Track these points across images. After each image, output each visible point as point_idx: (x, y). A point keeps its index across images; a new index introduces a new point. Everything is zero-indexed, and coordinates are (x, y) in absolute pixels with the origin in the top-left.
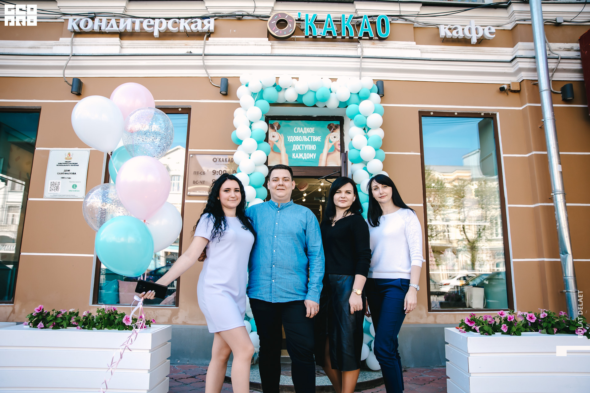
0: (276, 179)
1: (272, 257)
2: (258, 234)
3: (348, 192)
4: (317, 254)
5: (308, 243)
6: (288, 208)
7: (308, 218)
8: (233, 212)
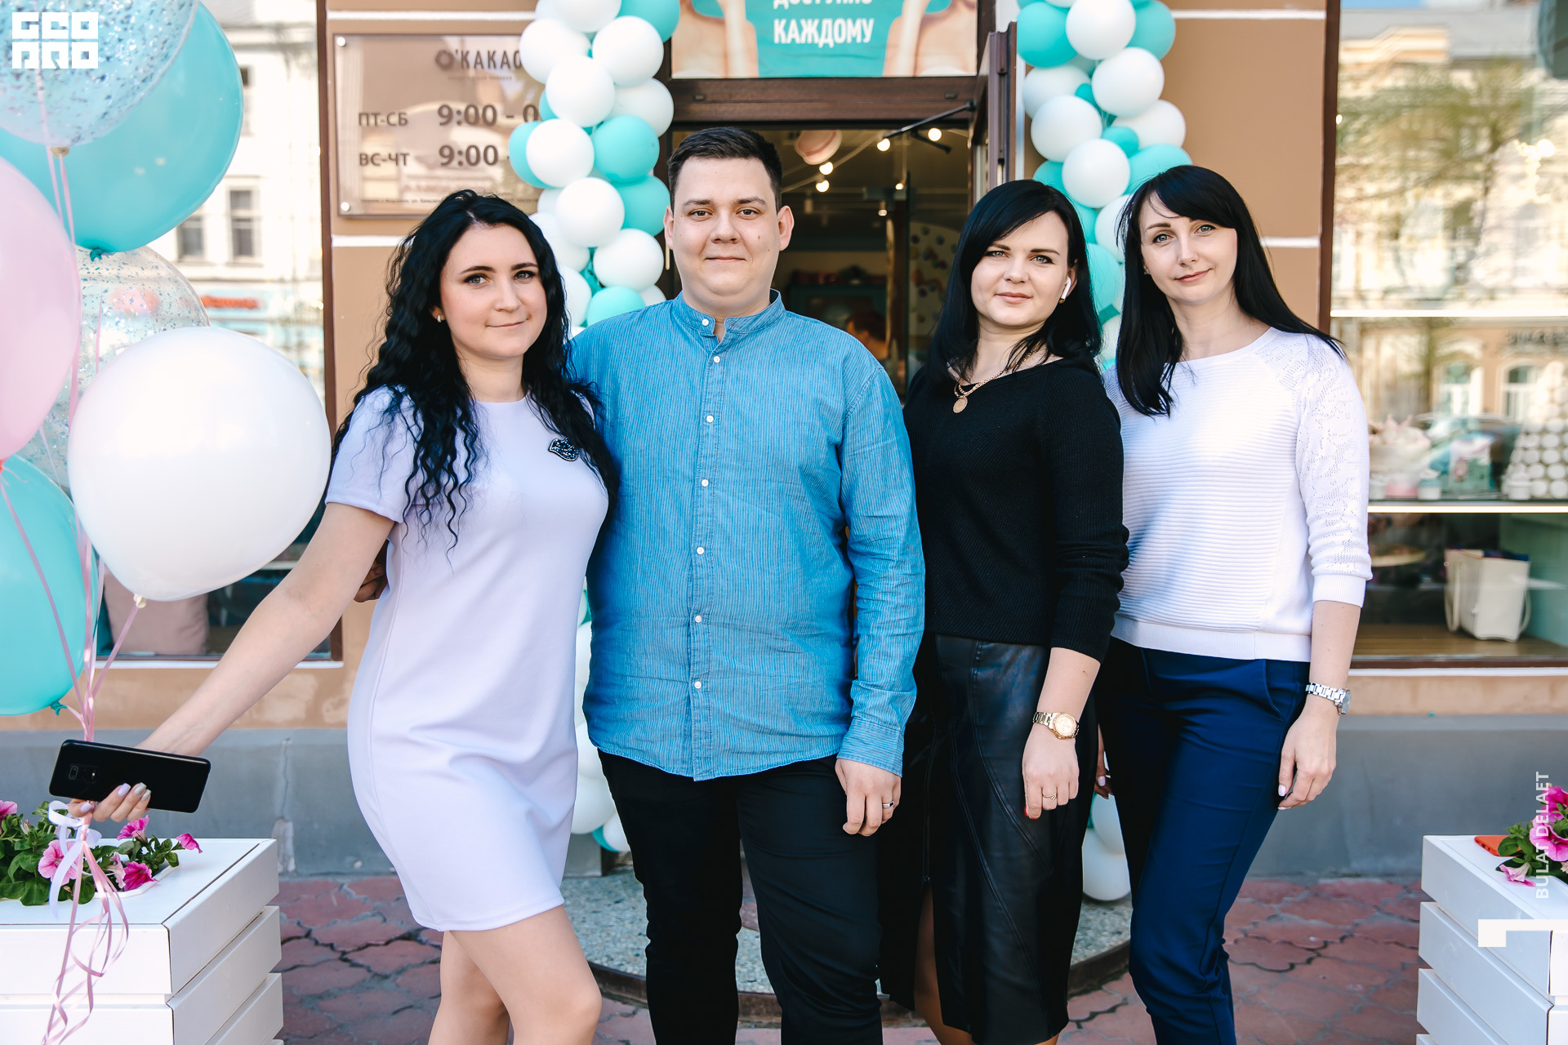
0: (700, 208)
1: (691, 579)
2: (629, 469)
3: (1040, 256)
4: (894, 554)
5: (850, 499)
6: (761, 337)
7: (851, 390)
8: (510, 376)
